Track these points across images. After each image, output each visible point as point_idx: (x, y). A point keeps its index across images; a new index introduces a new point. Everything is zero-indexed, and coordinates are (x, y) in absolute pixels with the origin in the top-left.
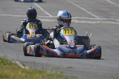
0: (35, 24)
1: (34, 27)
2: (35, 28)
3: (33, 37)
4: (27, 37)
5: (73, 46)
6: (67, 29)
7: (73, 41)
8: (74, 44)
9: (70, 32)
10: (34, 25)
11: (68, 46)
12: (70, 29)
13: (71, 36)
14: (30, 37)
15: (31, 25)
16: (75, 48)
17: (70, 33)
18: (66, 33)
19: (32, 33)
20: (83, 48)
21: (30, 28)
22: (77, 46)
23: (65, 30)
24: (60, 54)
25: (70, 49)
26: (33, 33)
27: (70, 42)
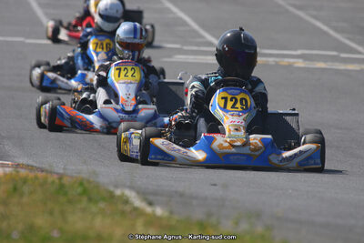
0: (242, 95)
1: (238, 105)
2: (244, 111)
3: (239, 143)
4: (215, 145)
5: (129, 108)
6: (123, 68)
7: (133, 96)
8: (134, 102)
9: (130, 73)
10: (239, 98)
11: (119, 107)
12: (129, 68)
13: (131, 83)
14: (227, 144)
15: (229, 97)
16: (135, 111)
18: (119, 76)
19: (232, 129)
20: (153, 111)
21: (224, 108)
22: (140, 106)
23: (120, 69)
26: (237, 130)
27: (125, 97)
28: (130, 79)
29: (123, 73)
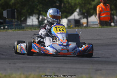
7: (65, 39)
12: (61, 27)
13: (63, 33)
16: (68, 45)
17: (62, 30)
20: (75, 45)
22: (70, 43)
23: (57, 28)
24: (53, 52)
25: (63, 47)
27: (62, 39)
28: (62, 31)
29: (58, 29)
